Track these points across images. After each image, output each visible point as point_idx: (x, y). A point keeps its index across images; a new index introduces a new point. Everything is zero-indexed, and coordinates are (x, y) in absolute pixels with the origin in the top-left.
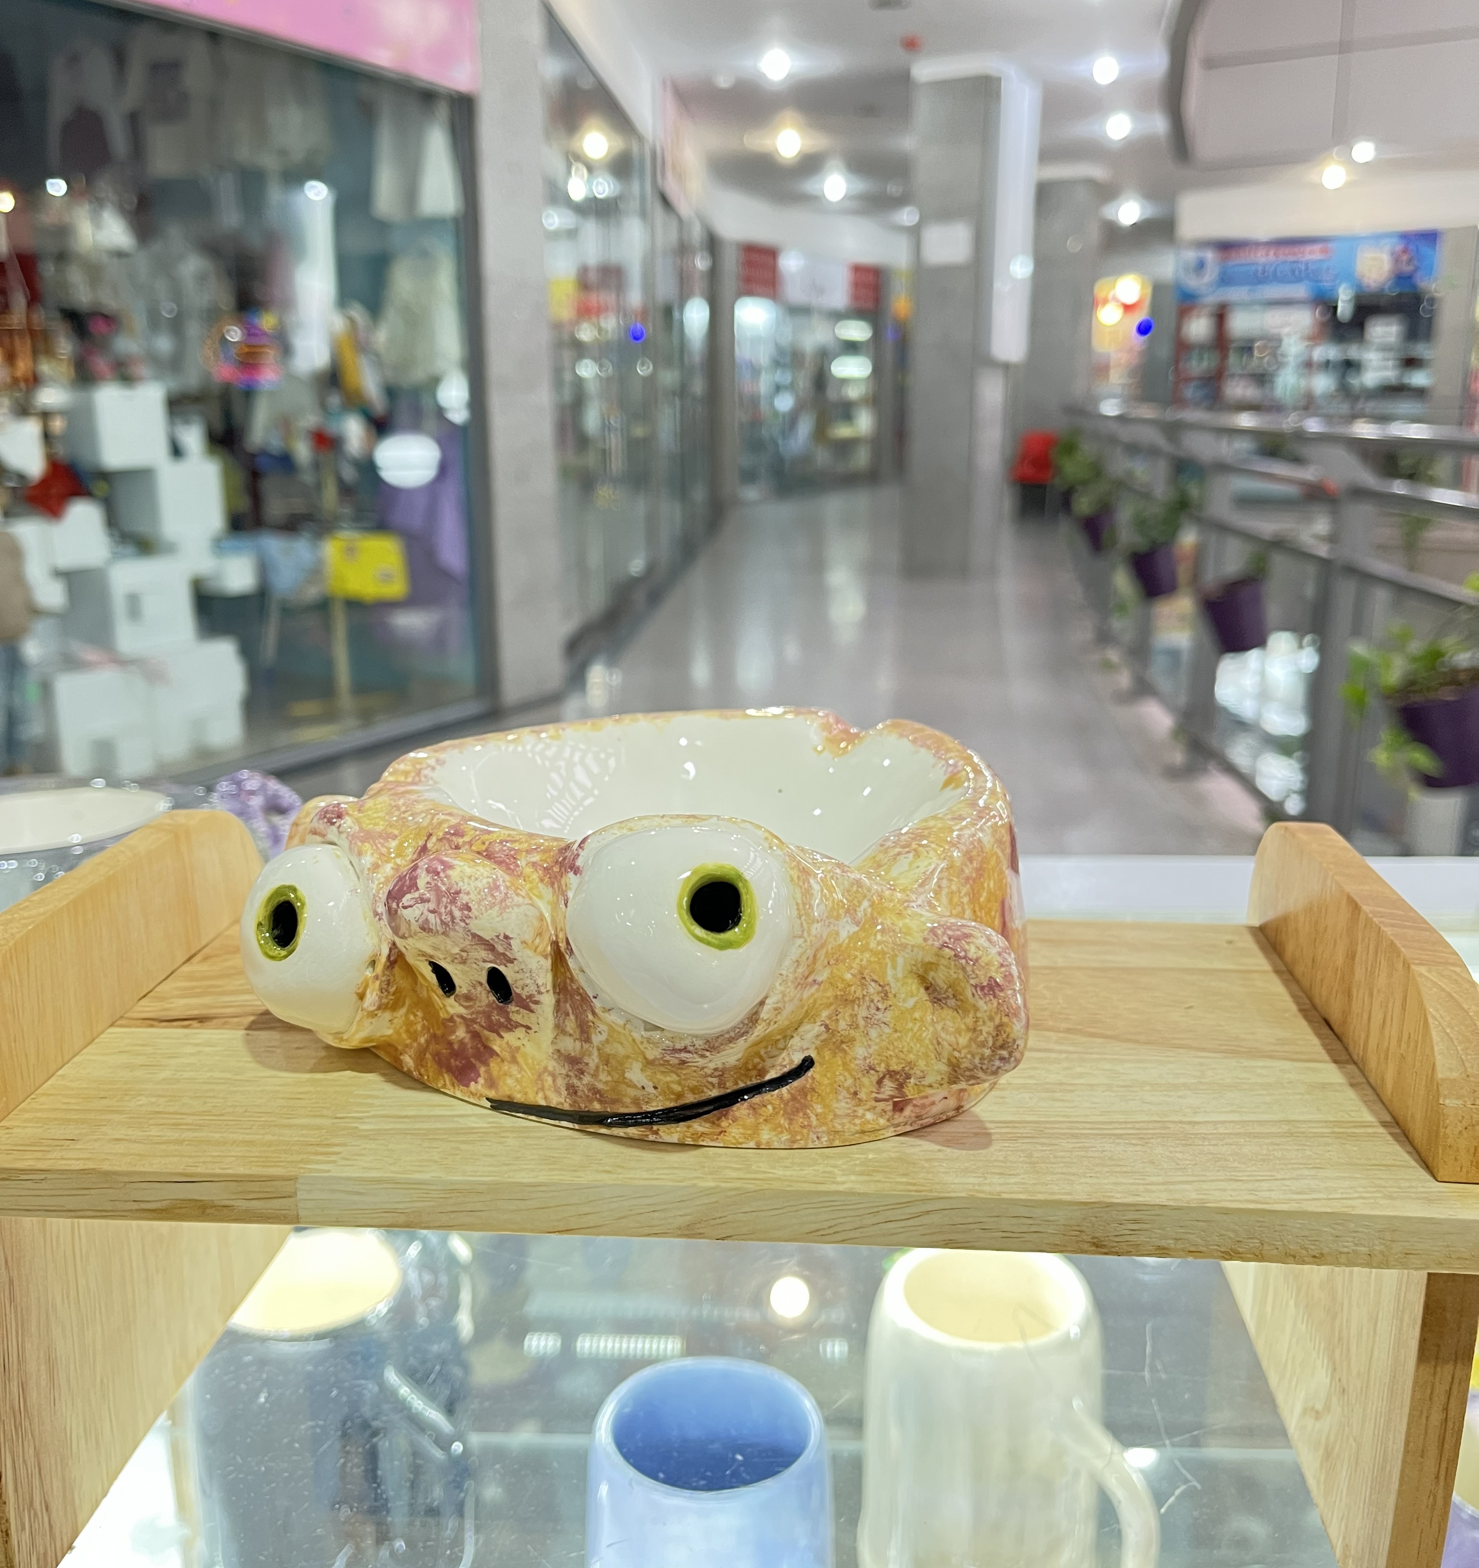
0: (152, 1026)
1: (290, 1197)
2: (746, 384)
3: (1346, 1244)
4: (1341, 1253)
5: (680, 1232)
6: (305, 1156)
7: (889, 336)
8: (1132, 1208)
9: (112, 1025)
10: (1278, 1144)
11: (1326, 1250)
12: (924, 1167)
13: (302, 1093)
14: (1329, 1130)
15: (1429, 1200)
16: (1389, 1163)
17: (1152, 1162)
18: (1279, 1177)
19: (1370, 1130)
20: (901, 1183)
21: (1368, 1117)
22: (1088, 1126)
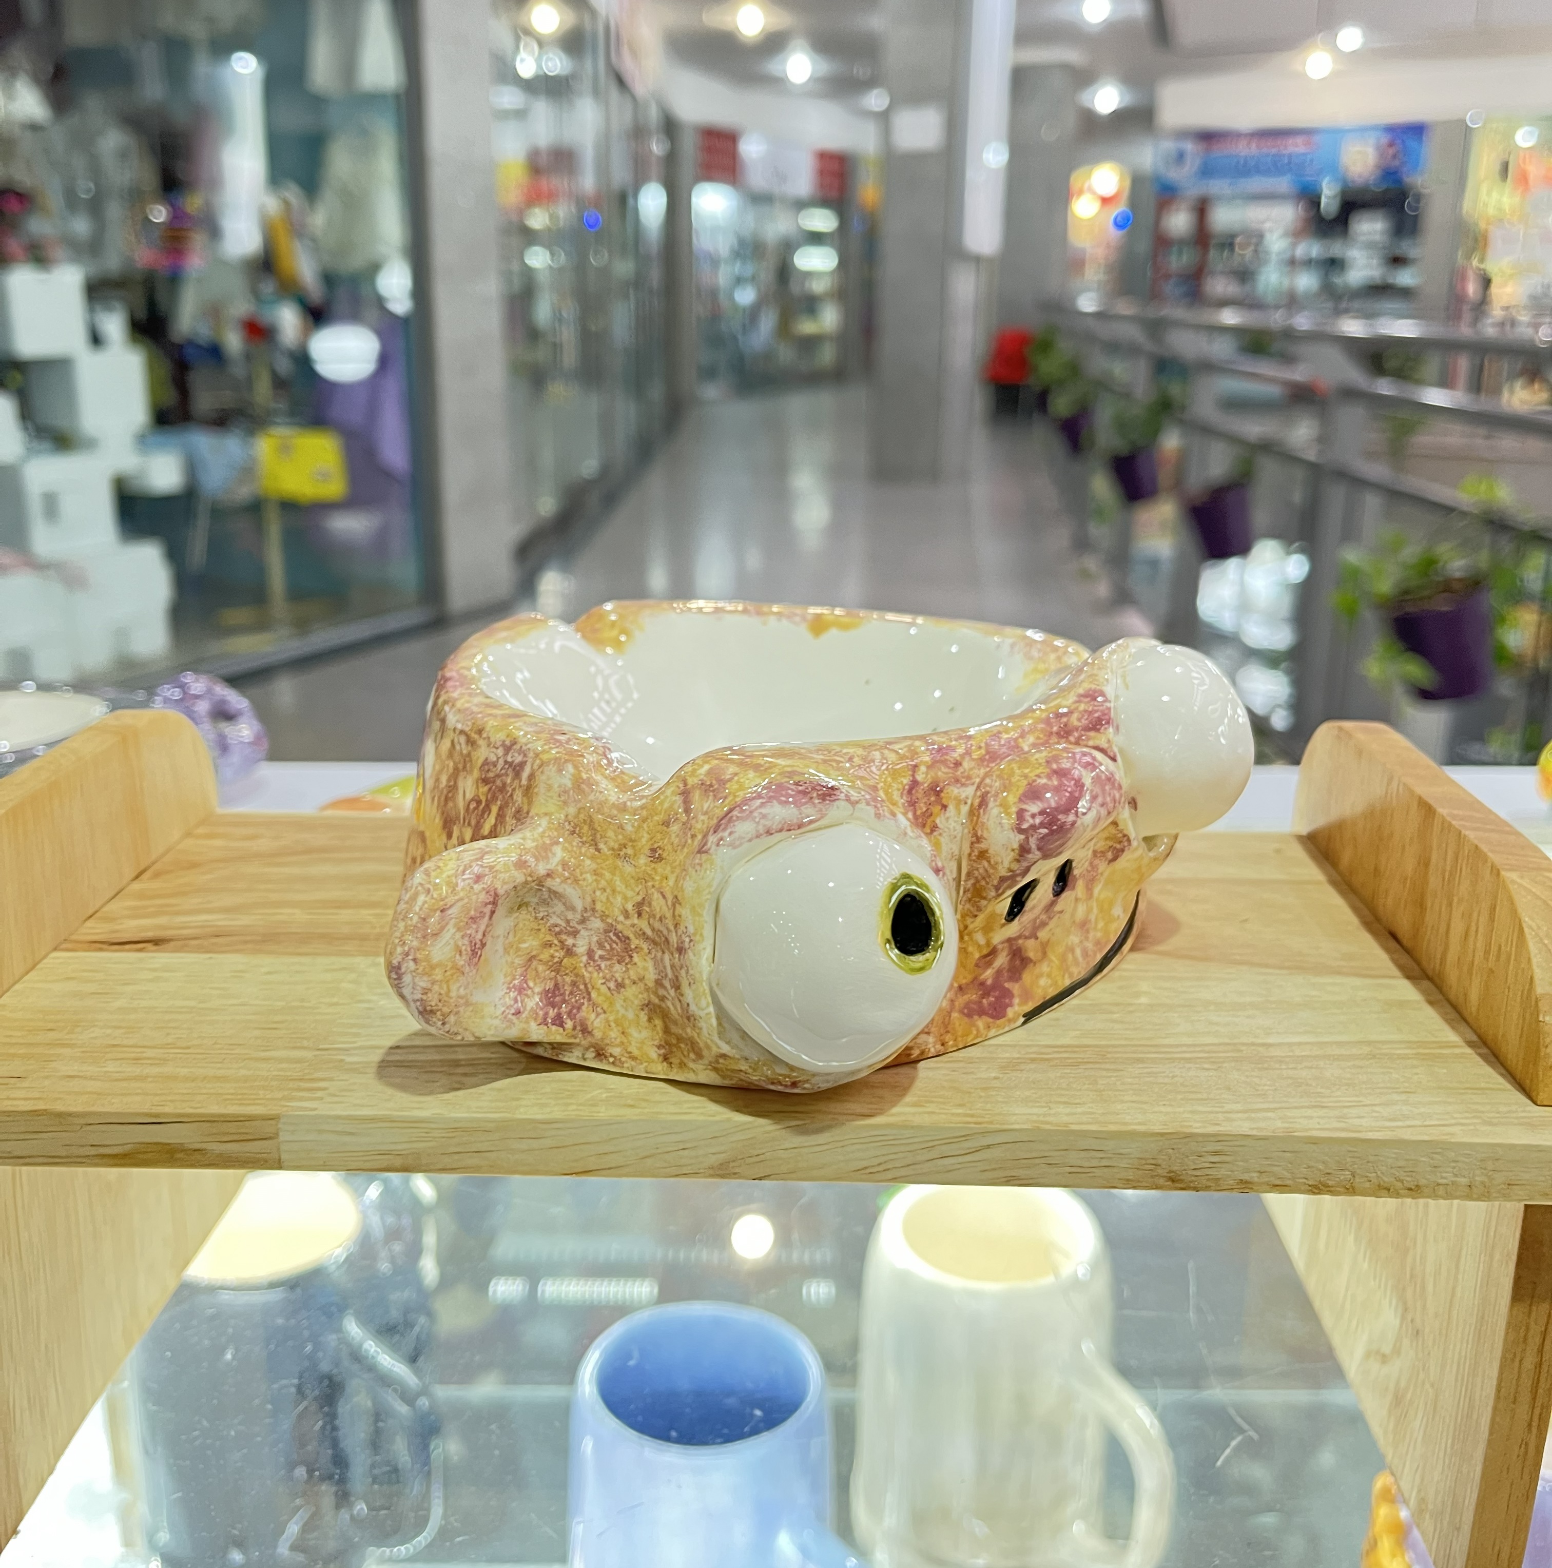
0: (101, 950)
1: (270, 1138)
2: (704, 275)
3: (1444, 1175)
4: (1438, 1185)
5: (711, 1172)
6: (286, 1093)
7: (856, 226)
8: (1212, 1139)
9: (55, 949)
10: (1361, 1067)
11: (1422, 1182)
12: (981, 1097)
13: (276, 1022)
14: (1414, 1051)
15: (1531, 1126)
16: (1483, 1085)
17: (1229, 1089)
18: (1369, 1102)
19: (1457, 1051)
20: (958, 1115)
21: (1452, 1036)
22: (1153, 1050)
